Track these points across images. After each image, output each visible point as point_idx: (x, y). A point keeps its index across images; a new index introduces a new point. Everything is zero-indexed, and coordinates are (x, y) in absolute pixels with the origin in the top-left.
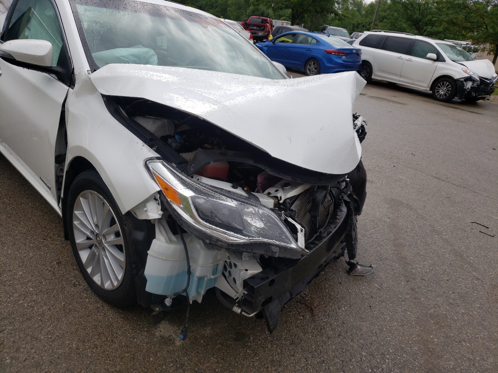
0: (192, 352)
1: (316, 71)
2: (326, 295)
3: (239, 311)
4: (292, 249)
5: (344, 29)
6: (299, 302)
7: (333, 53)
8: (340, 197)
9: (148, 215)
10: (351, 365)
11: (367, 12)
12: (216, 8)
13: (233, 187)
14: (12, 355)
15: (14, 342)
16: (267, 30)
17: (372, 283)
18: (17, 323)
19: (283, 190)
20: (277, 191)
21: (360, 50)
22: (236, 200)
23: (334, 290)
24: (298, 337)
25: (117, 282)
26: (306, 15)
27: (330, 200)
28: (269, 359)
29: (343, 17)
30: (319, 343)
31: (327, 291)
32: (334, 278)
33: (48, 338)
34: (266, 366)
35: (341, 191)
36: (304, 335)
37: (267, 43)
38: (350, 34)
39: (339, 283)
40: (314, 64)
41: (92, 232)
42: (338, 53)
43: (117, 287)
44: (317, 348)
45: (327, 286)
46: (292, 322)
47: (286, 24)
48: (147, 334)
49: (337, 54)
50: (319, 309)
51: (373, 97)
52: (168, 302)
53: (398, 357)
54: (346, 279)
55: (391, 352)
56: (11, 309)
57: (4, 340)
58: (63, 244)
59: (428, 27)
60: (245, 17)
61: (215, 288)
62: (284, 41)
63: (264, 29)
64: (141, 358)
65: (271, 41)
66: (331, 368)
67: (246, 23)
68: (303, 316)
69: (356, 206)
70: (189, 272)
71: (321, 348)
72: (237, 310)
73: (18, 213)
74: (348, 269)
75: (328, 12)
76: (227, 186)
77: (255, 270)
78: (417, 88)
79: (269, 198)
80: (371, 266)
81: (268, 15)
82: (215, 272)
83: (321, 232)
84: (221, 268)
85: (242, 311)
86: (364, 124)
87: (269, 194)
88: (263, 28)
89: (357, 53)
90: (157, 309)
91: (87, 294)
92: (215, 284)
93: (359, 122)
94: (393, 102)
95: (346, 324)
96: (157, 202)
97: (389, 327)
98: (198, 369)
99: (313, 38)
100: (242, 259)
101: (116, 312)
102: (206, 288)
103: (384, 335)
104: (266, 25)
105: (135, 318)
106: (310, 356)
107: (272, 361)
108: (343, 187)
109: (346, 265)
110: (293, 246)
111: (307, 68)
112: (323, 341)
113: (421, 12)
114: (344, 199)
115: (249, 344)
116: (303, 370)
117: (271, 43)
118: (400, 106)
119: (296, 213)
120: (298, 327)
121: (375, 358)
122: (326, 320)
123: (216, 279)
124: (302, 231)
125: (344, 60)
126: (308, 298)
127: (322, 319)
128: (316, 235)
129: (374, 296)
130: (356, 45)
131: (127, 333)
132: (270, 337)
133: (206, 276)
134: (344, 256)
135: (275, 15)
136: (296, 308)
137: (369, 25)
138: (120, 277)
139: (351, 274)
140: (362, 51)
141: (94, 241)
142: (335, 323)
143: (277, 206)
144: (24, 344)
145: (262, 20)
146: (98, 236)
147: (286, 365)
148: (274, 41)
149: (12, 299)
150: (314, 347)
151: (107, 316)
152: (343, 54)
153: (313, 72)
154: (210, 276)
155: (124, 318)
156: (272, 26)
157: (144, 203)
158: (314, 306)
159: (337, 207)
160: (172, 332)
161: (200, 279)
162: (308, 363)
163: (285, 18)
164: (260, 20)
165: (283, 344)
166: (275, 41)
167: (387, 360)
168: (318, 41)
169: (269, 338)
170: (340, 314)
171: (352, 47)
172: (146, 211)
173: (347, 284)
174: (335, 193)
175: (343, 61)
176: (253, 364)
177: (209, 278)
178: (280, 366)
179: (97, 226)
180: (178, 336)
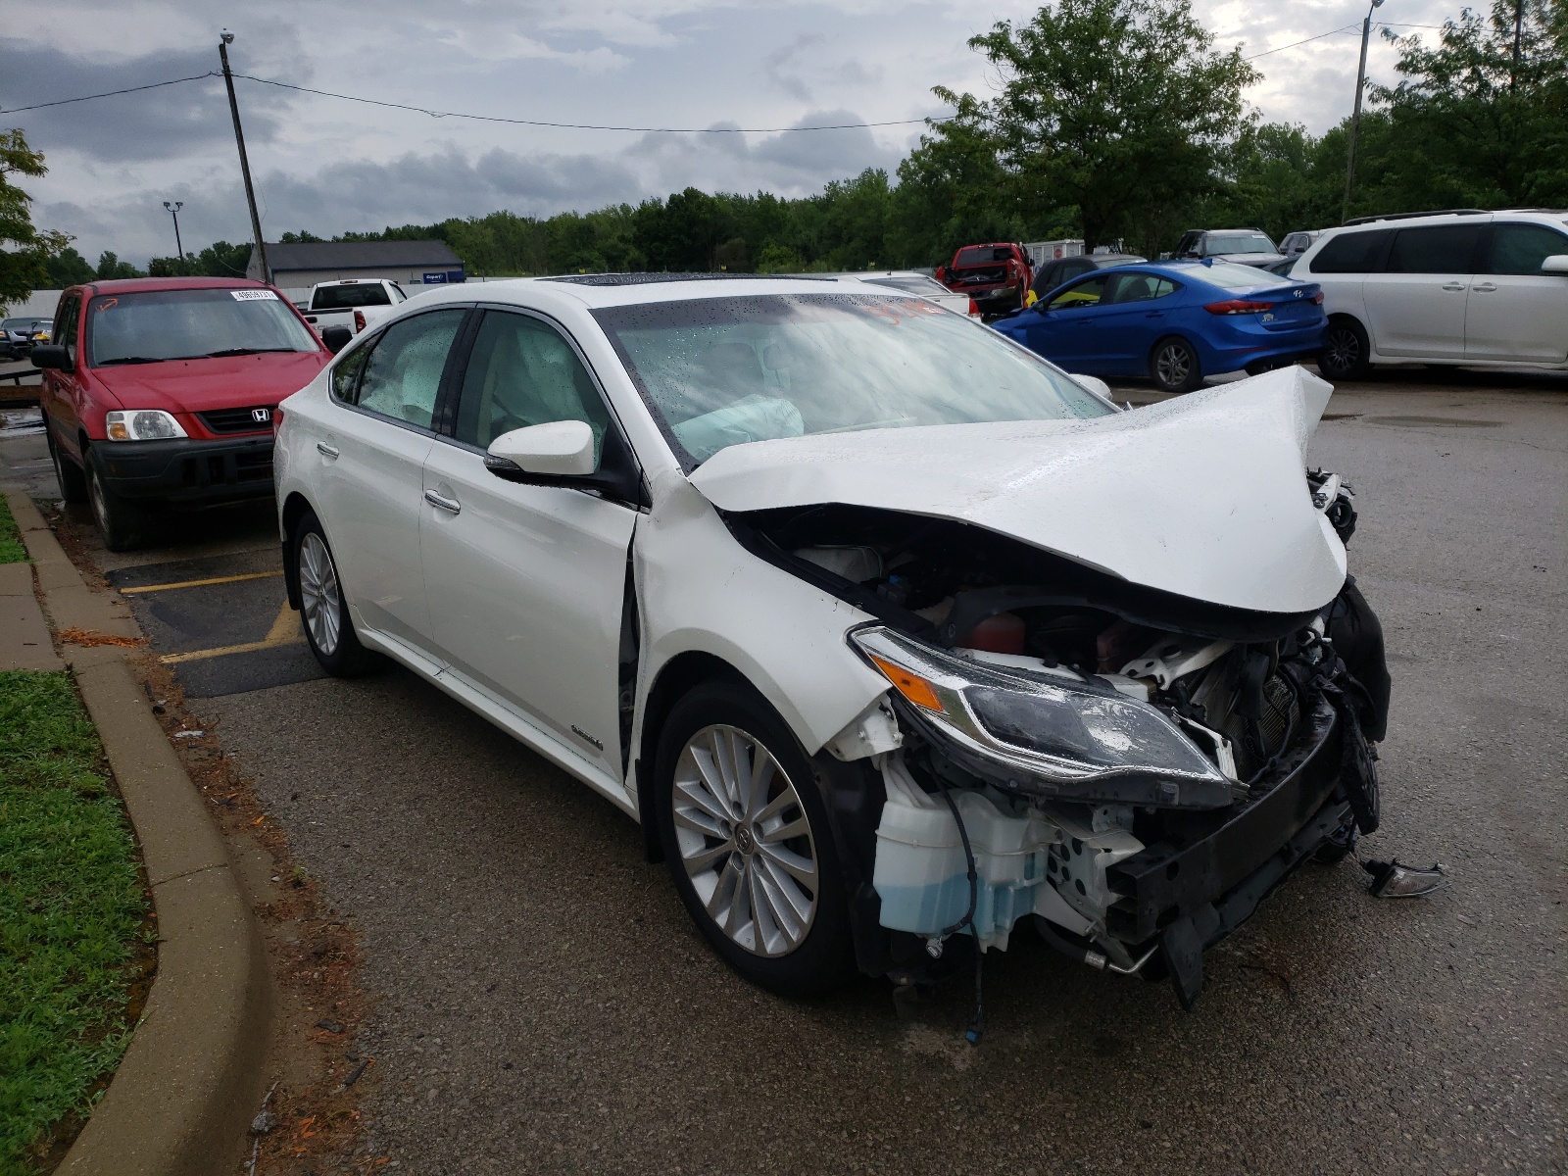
0: (1000, 1082)
1: (1186, 370)
2: (1318, 947)
3: (1102, 962)
4: (1208, 784)
5: (1253, 231)
6: (1249, 967)
7: (1233, 312)
8: (1314, 684)
9: (870, 745)
10: (1414, 1097)
11: (1320, 162)
12: (850, 240)
13: (1046, 665)
14: (607, 1098)
15: (602, 1075)
16: (1016, 278)
17: (1448, 911)
18: (597, 1041)
19: (1165, 661)
20: (1149, 665)
21: (1315, 287)
22: (1062, 687)
23: (1340, 935)
24: (1260, 1041)
25: (797, 931)
26: (1126, 213)
27: (1288, 693)
28: (1193, 1090)
29: (1247, 196)
30: (1317, 1053)
31: (1320, 937)
32: (1335, 907)
33: (669, 1065)
34: (1188, 1104)
35: (1314, 671)
36: (1272, 1036)
37: (1023, 317)
38: (1277, 240)
39: (1351, 918)
40: (1177, 352)
41: (725, 824)
42: (1246, 309)
43: (800, 943)
44: (1315, 1065)
45: (1317, 927)
46: (1235, 1011)
47: (1070, 248)
48: (884, 1051)
49: (1244, 311)
50: (1304, 978)
51: (1383, 418)
52: (934, 948)
53: (1549, 1077)
54: (1369, 909)
55: (1524, 1067)
56: (573, 1015)
57: (581, 1073)
58: (634, 880)
59: (1538, 172)
60: (940, 251)
61: (1033, 916)
62: (1075, 301)
63: (1005, 275)
64: (883, 1097)
65: (1035, 308)
66: (1360, 1104)
67: (950, 269)
68: (1264, 997)
69: (1361, 705)
70: (972, 875)
71: (1323, 1063)
72: (1095, 959)
73: (513, 827)
74: (1370, 885)
75: (1194, 192)
76: (1033, 665)
77: (1126, 849)
78: (1529, 367)
79: (1133, 682)
80: (1436, 869)
81: (1009, 231)
82: (1029, 872)
83: (1273, 764)
84: (1041, 862)
85: (1107, 963)
86: (1344, 492)
87: (1132, 674)
88: (1001, 273)
89: (1310, 296)
90: (904, 980)
91: (722, 980)
92: (1032, 907)
93: (1330, 490)
94: (1457, 423)
95: (1385, 1009)
96: (888, 714)
97: (1513, 1011)
98: (1023, 1114)
99: (1162, 277)
100: (1092, 830)
101: (800, 1012)
102: (1013, 918)
103: (1502, 1030)
104: (1010, 262)
105: (846, 1021)
106: (1298, 1080)
107: (1201, 1094)
108: (1317, 660)
109: (1365, 874)
110: (1211, 775)
111: (1159, 367)
112: (1329, 1048)
113: (1504, 129)
114: (1325, 687)
115: (1135, 1061)
116: (1286, 1110)
117: (1037, 314)
118: (1475, 431)
119: (1205, 710)
120: (1255, 1020)
121: (1482, 1081)
122: (1329, 1002)
123: (1032, 888)
124: (1225, 745)
125: (1269, 324)
126: (1269, 957)
127: (1315, 1002)
128: (1263, 769)
129: (1459, 943)
130: (1302, 274)
131: (837, 1051)
132: (1184, 1044)
133: (1012, 882)
134: (1353, 851)
135: (1028, 228)
136: (1239, 979)
137: (1335, 201)
138: (805, 918)
139: (1382, 894)
140: (1322, 289)
141: (732, 844)
142: (1355, 1008)
143: (1157, 698)
144: (623, 1078)
145: (995, 251)
146: (739, 830)
147: (1237, 1101)
148: (1043, 309)
149: (567, 996)
150: (1305, 1061)
151: (782, 1019)
152: (1264, 307)
153: (1177, 374)
154: (1021, 881)
155: (820, 1021)
156: (1028, 263)
157: (857, 723)
158: (1289, 972)
159: (1308, 706)
160: (942, 1044)
161: (1000, 889)
162: (1297, 1097)
163: (1060, 229)
164: (990, 254)
165: (1220, 1057)
166: (1046, 307)
167: (1516, 1085)
168: (1180, 284)
169: (1182, 1046)
170: (1365, 989)
171: (1287, 284)
172: (863, 739)
173: (1374, 919)
174: (1298, 676)
175: (1265, 327)
176: (1154, 1102)
177: (1018, 887)
178: (1223, 1104)
179: (737, 806)
180: (956, 1052)
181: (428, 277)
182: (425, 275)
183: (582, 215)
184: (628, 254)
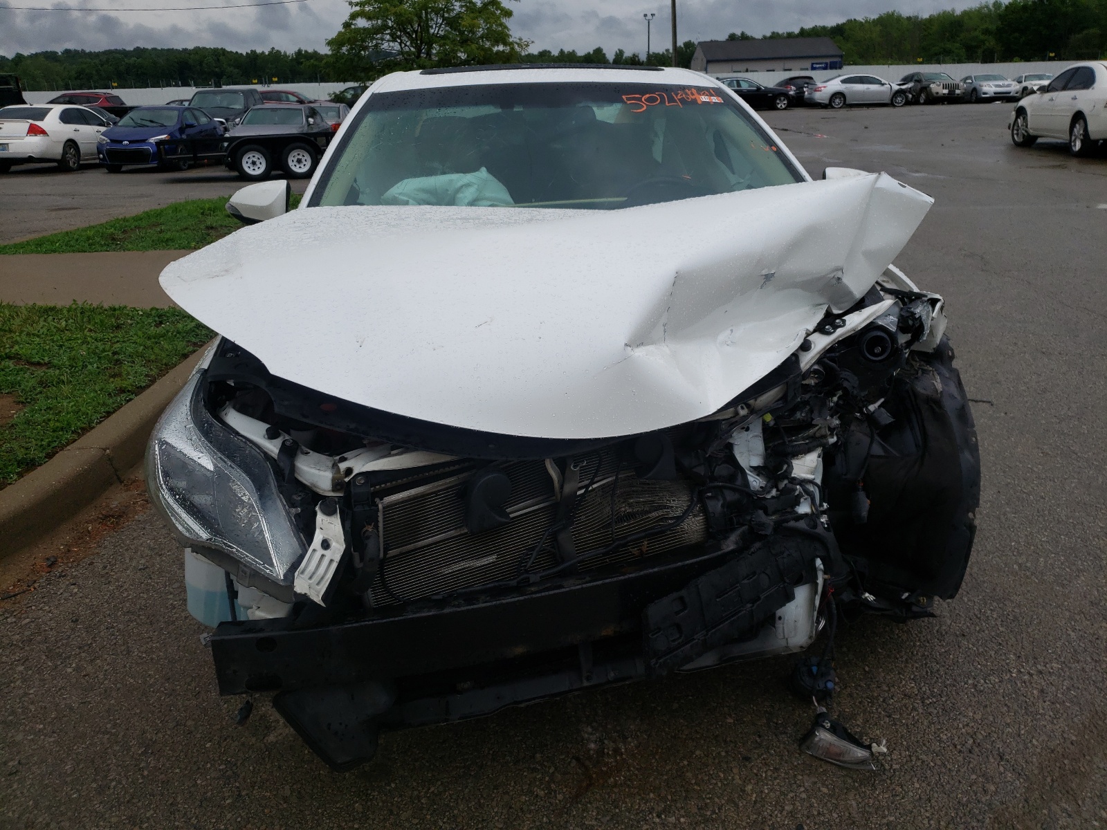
13: (268, 435)
20: (357, 456)
79: (327, 468)
181: (814, 66)
182: (813, 64)
183: (958, 12)
184: (984, 44)
